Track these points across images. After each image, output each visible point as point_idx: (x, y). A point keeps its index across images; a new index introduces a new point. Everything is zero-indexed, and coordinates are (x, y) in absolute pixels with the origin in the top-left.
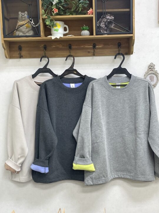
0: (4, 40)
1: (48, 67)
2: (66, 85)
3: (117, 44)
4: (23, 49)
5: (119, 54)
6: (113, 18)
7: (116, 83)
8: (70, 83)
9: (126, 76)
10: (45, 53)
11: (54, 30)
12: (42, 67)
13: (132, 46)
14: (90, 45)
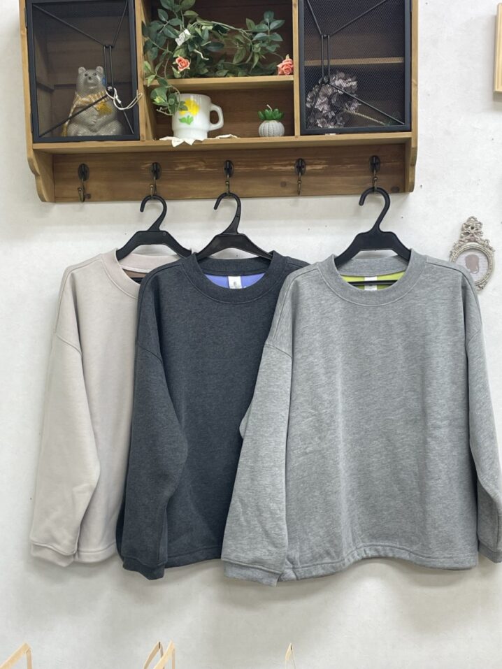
0: (34, 150)
1: (162, 228)
2: (216, 280)
3: (367, 160)
4: (91, 174)
5: (372, 190)
6: (354, 83)
7: (364, 277)
8: (226, 274)
9: (396, 254)
10: (155, 186)
11: (181, 120)
12: (145, 227)
13: (410, 168)
14: (287, 162)
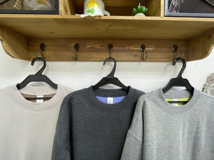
4: (47, 48)
7: (172, 99)
11: (88, 11)
14: (137, 46)
